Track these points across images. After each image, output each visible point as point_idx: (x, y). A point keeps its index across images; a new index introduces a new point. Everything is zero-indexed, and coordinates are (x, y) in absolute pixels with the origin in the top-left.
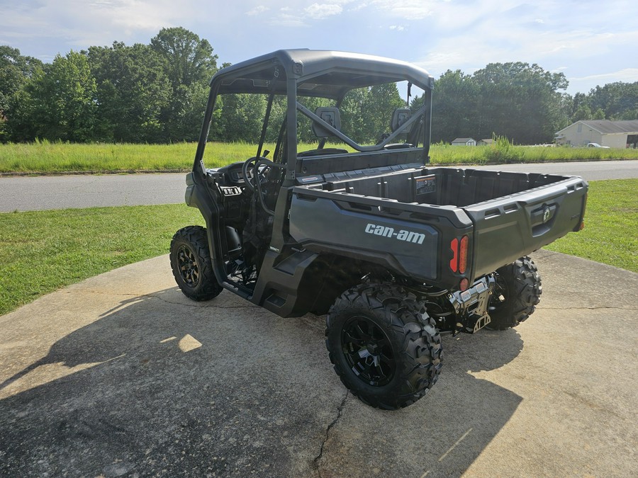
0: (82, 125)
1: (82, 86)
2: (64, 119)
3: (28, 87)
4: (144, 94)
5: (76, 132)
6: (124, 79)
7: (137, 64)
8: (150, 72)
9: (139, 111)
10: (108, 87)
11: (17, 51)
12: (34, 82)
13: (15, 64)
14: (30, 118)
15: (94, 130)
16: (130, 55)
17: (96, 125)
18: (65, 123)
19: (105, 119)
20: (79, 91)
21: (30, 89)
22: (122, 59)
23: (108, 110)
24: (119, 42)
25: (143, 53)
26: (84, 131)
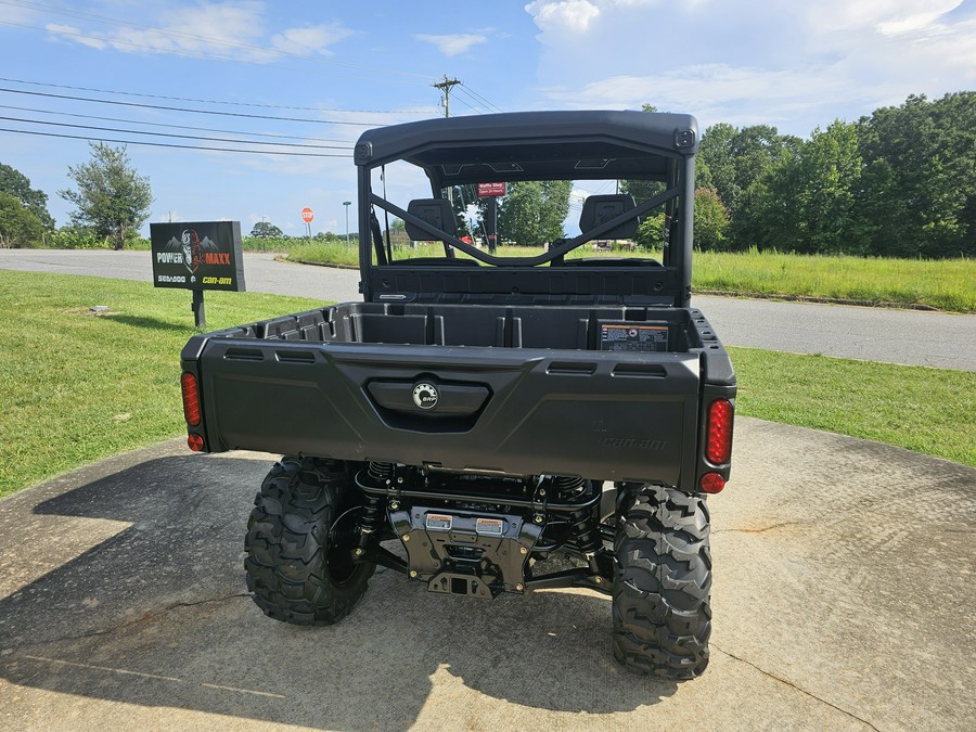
0: (825, 228)
1: (840, 170)
2: (802, 220)
3: (766, 177)
4: (941, 176)
5: (814, 238)
6: (911, 154)
7: (940, 126)
8: (962, 137)
9: (924, 203)
10: (881, 168)
11: (774, 130)
12: (775, 170)
13: (768, 148)
14: (759, 219)
15: (842, 235)
16: (932, 114)
17: (846, 227)
18: (803, 225)
19: (862, 218)
20: (832, 178)
21: (769, 179)
22: (914, 122)
23: (871, 204)
24: (918, 95)
25: (958, 107)
26: (825, 237)
